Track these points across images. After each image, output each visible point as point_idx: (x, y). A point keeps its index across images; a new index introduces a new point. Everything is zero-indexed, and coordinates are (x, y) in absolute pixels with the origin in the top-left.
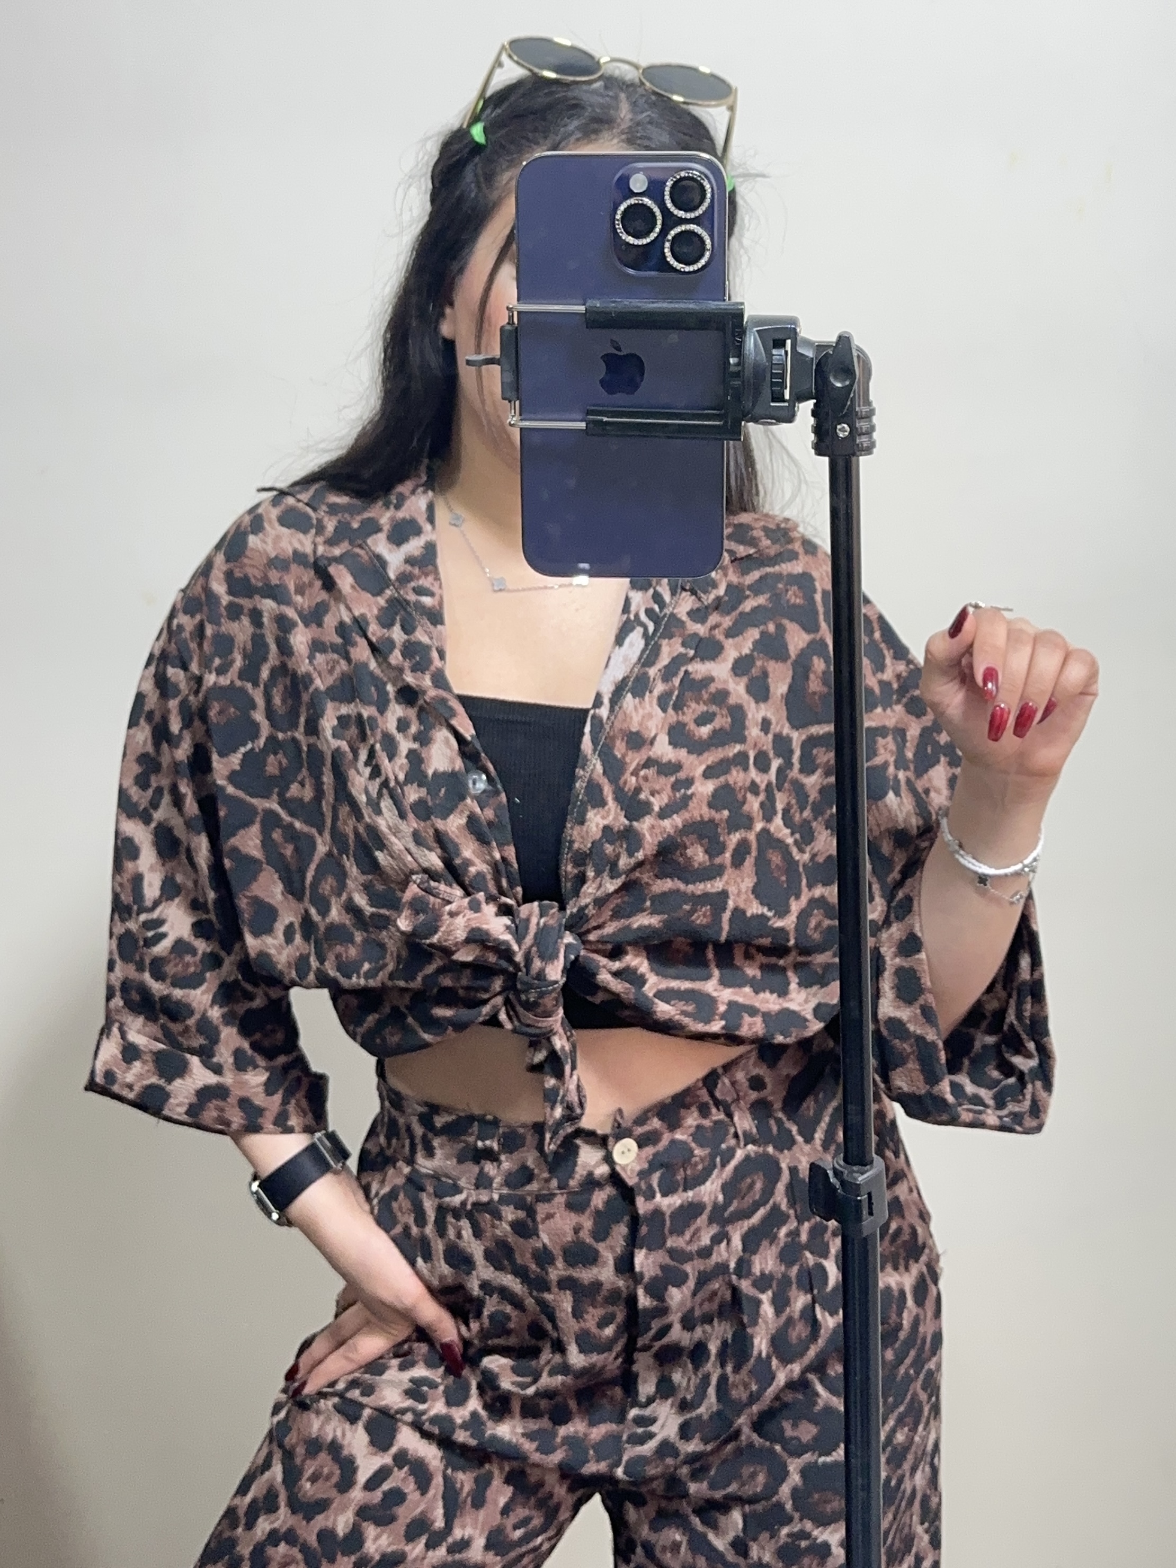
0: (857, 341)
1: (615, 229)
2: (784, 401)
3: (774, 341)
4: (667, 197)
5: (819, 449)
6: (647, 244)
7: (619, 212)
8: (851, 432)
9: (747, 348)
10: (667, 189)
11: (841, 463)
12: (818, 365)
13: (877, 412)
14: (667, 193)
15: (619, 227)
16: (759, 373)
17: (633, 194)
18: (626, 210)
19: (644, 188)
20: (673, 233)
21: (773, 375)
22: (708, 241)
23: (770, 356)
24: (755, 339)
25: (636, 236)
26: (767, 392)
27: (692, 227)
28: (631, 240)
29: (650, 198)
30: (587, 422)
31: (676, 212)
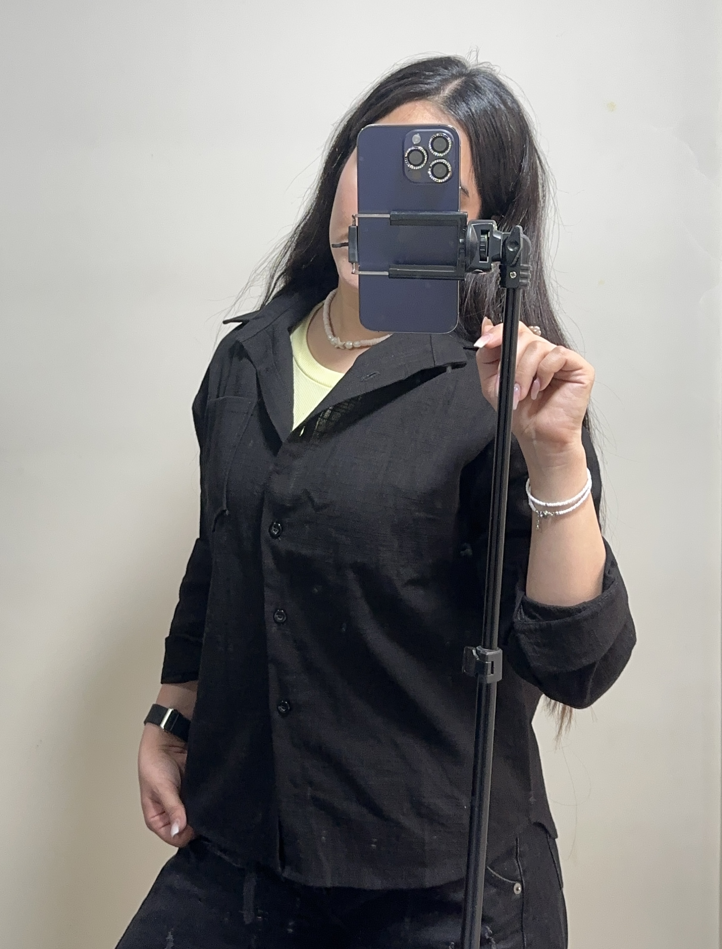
2: (486, 260)
3: (482, 231)
4: (430, 146)
6: (420, 169)
7: (406, 154)
8: (517, 276)
9: (468, 235)
10: (430, 142)
11: (511, 291)
12: (504, 243)
14: (430, 144)
15: (406, 161)
16: (473, 246)
17: (414, 145)
18: (409, 152)
19: (419, 142)
20: (433, 163)
21: (481, 247)
22: (450, 168)
23: (479, 238)
24: (472, 231)
25: (415, 165)
26: (477, 255)
27: (444, 161)
28: (412, 167)
29: (422, 147)
30: (389, 272)
31: (434, 153)
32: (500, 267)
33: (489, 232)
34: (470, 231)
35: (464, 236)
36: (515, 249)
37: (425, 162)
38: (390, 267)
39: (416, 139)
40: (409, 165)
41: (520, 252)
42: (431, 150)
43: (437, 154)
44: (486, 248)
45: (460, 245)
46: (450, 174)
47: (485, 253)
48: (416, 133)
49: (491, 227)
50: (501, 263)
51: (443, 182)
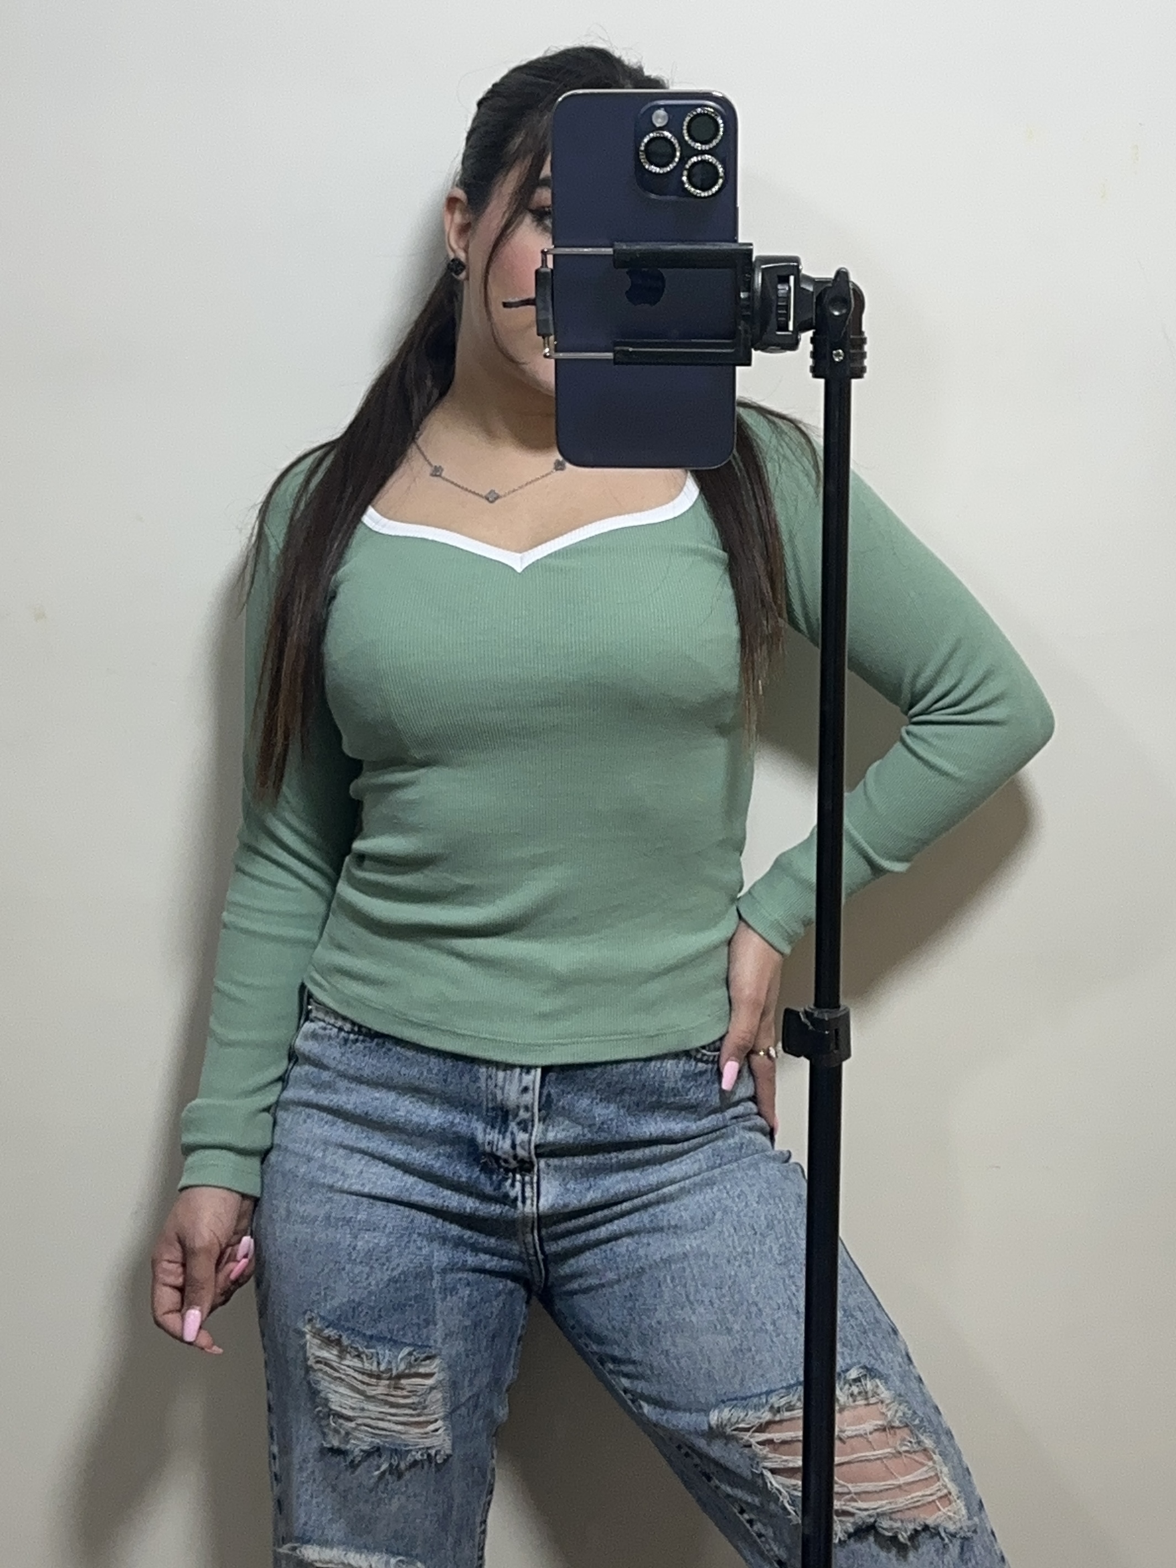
0: (853, 278)
1: (640, 160)
2: (788, 330)
3: (779, 277)
4: (685, 131)
5: (816, 372)
6: (668, 172)
7: (643, 144)
8: (844, 358)
9: (755, 285)
10: (685, 124)
11: (835, 386)
12: (820, 298)
13: (868, 341)
14: (685, 127)
15: (643, 158)
16: (766, 305)
17: (655, 129)
18: (649, 142)
19: (665, 123)
20: (690, 162)
21: (778, 306)
22: (721, 170)
23: (775, 289)
24: (762, 276)
25: (658, 166)
26: (773, 321)
27: (707, 157)
28: (653, 169)
29: (671, 132)
30: (615, 353)
31: (692, 144)
32: (813, 340)
33: (792, 278)
34: (759, 279)
35: (749, 286)
36: (844, 311)
37: (677, 160)
38: (616, 344)
39: (660, 118)
40: (647, 167)
41: (850, 316)
42: (687, 138)
43: (698, 146)
44: (787, 308)
45: (742, 303)
46: (721, 181)
47: (787, 316)
48: (659, 107)
49: (796, 271)
50: (814, 333)
51: (709, 197)
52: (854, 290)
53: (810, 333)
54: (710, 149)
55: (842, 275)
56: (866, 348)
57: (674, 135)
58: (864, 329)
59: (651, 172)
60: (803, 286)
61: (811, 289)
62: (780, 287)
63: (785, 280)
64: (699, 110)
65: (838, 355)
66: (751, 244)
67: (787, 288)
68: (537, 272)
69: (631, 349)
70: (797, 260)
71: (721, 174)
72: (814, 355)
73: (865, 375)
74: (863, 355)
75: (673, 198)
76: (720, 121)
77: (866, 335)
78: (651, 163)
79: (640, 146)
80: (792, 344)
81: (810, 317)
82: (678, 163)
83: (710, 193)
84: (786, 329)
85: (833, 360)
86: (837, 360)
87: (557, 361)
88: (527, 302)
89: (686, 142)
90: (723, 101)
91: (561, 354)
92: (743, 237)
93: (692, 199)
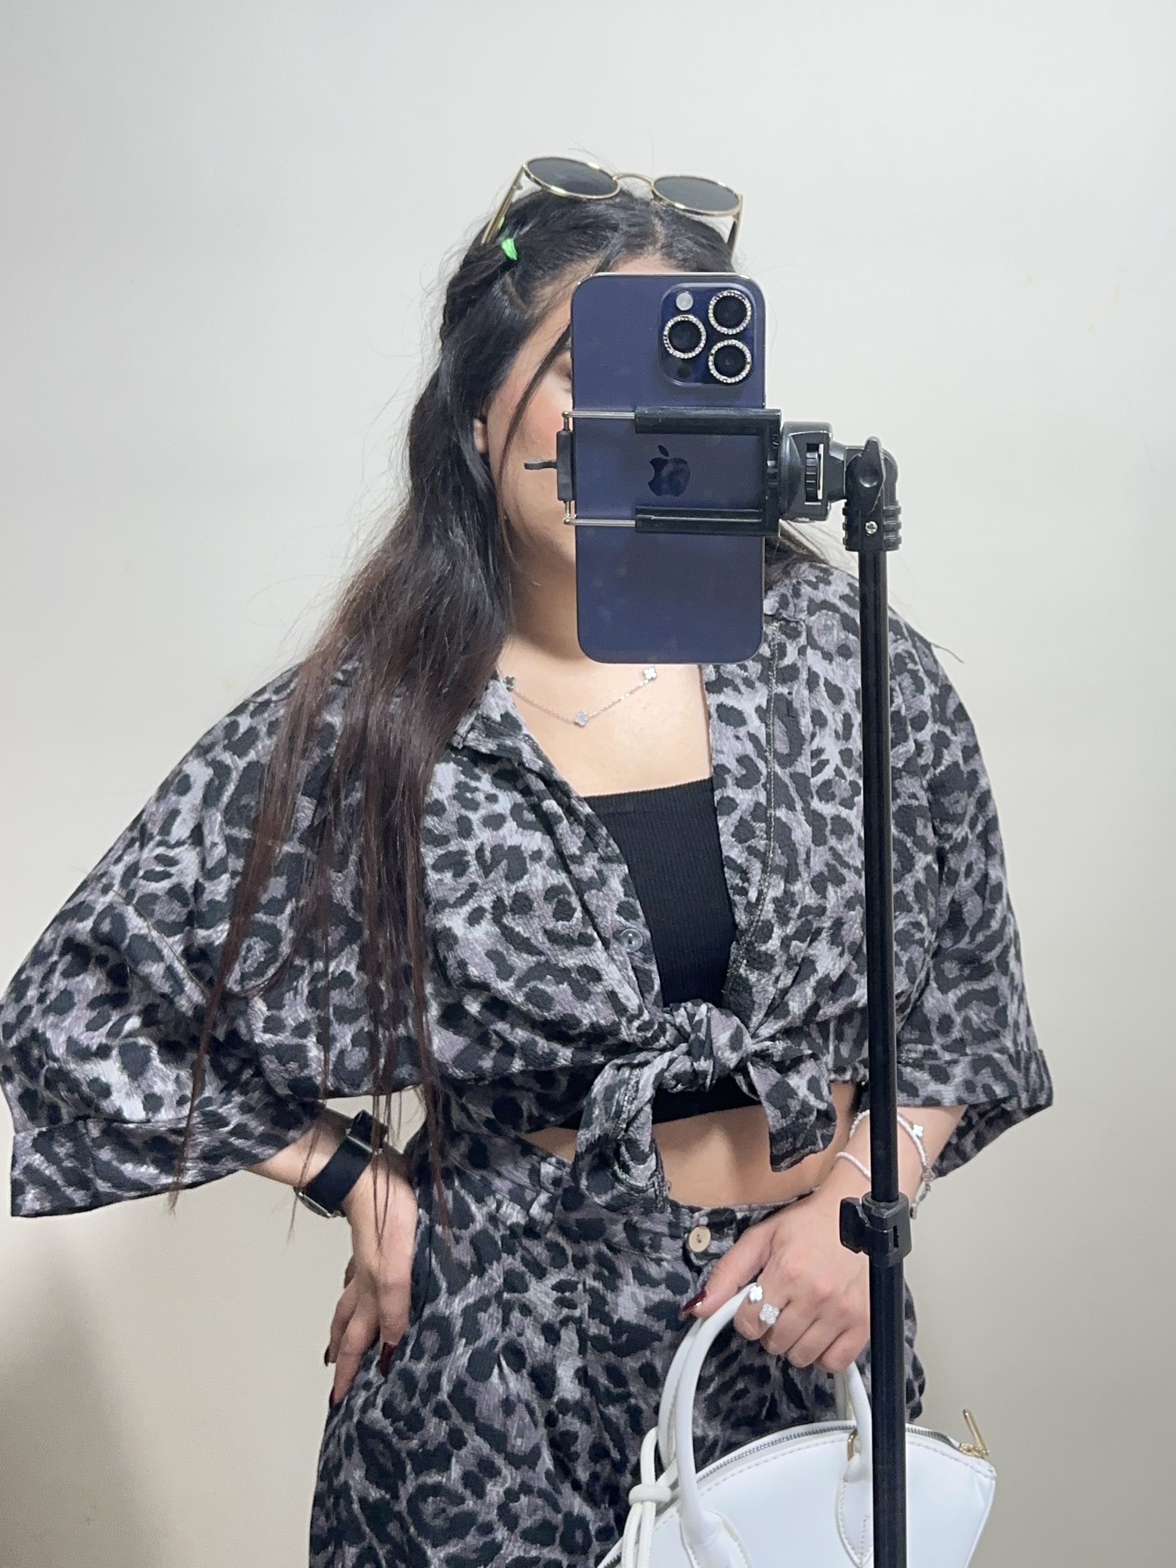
1: (663, 344)
3: (808, 445)
4: (711, 315)
5: (850, 545)
6: (693, 358)
7: (667, 329)
8: (878, 529)
9: (783, 451)
10: (711, 307)
11: (869, 557)
12: (849, 467)
13: (902, 511)
14: (711, 311)
15: (667, 342)
16: (794, 474)
17: (679, 312)
18: (673, 326)
19: (690, 307)
20: (716, 347)
21: (807, 477)
22: (748, 355)
23: (804, 459)
24: (791, 444)
25: (683, 351)
26: (801, 492)
27: (734, 342)
28: (677, 354)
29: (696, 316)
30: (637, 521)
31: (719, 328)
32: (845, 512)
33: (822, 446)
34: (787, 446)
35: (776, 457)
36: (875, 484)
37: (702, 345)
38: (638, 512)
39: (684, 302)
40: (671, 351)
41: (883, 487)
42: (713, 321)
43: (724, 330)
44: (816, 477)
45: (770, 471)
46: (748, 367)
47: (816, 486)
48: (684, 290)
49: (825, 438)
50: (846, 504)
51: (736, 383)
52: (886, 459)
53: (842, 503)
54: (737, 334)
55: (872, 445)
56: (901, 518)
57: (700, 320)
58: (898, 497)
59: (675, 357)
60: (833, 454)
61: (841, 457)
62: (808, 455)
63: (814, 448)
64: (725, 293)
65: (871, 527)
66: (779, 411)
67: (816, 456)
68: (558, 434)
69: (653, 517)
70: (827, 427)
71: (749, 360)
72: (847, 527)
73: (900, 546)
74: (898, 526)
75: (699, 384)
76: (748, 305)
77: (900, 504)
78: (676, 349)
79: (663, 329)
80: (821, 515)
81: (839, 486)
82: (703, 349)
83: (737, 379)
84: (817, 500)
85: (866, 532)
86: (870, 532)
87: (577, 527)
88: (548, 465)
89: (712, 326)
90: (750, 285)
91: (581, 522)
92: (769, 405)
93: (717, 386)
